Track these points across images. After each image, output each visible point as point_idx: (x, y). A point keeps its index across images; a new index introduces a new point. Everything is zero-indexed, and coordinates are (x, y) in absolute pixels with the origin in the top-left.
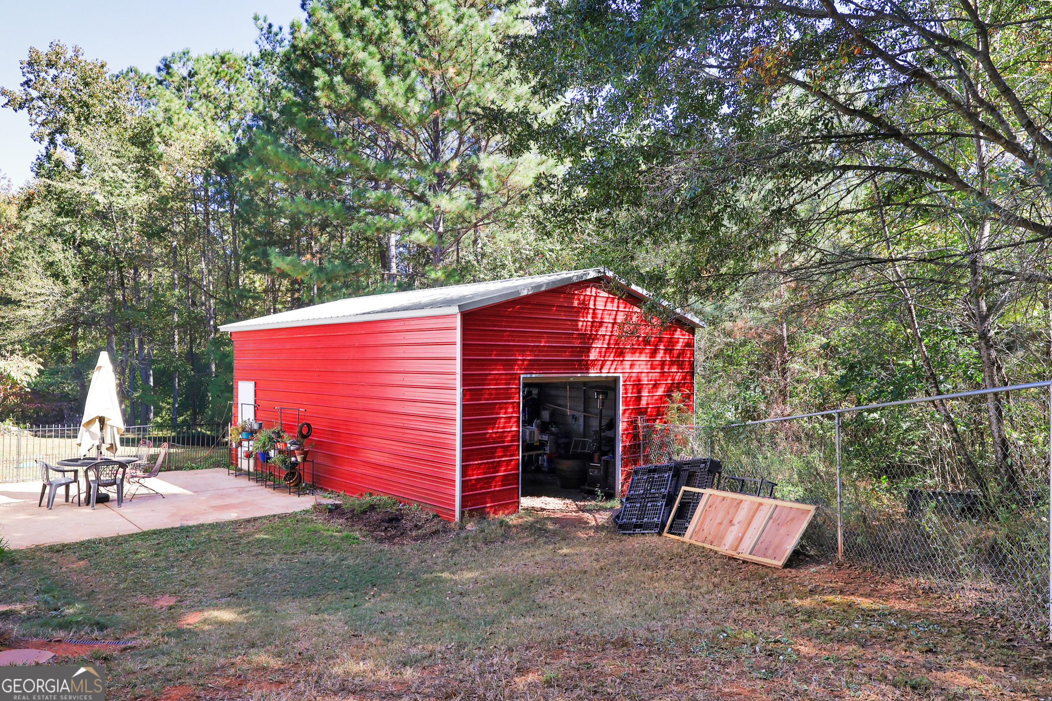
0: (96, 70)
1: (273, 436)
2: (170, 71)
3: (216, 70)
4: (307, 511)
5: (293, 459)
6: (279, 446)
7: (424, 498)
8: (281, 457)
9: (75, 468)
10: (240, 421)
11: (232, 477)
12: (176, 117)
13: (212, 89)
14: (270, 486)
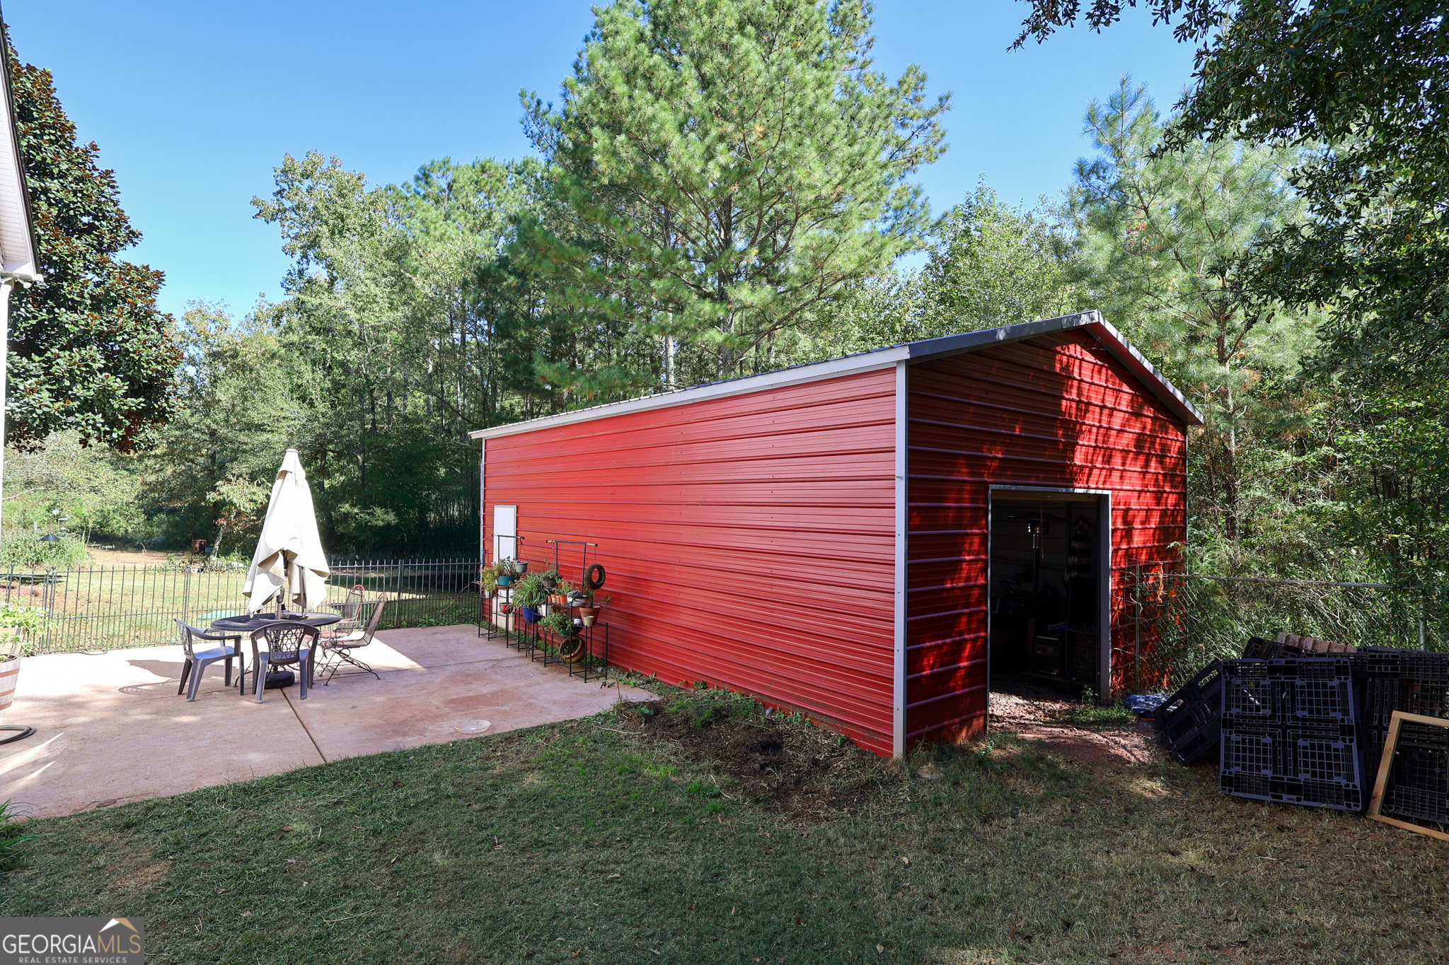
0: (353, 181)
1: (545, 583)
2: (429, 179)
3: (476, 178)
4: (606, 716)
5: (576, 621)
6: (554, 599)
7: (818, 704)
8: (557, 617)
9: (237, 633)
10: (496, 560)
11: (484, 640)
12: (433, 226)
13: (471, 199)
14: (538, 660)
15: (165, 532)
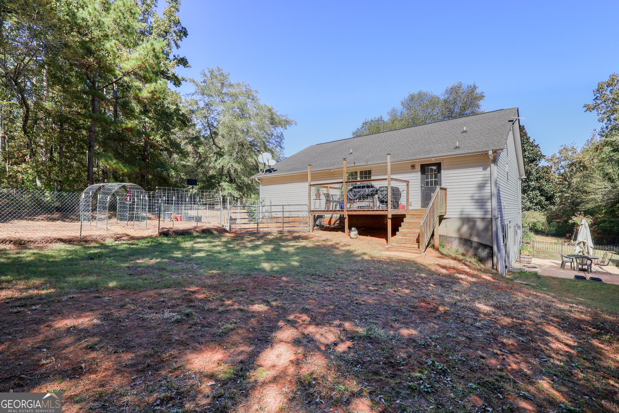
9: (573, 258)
15: (556, 230)
